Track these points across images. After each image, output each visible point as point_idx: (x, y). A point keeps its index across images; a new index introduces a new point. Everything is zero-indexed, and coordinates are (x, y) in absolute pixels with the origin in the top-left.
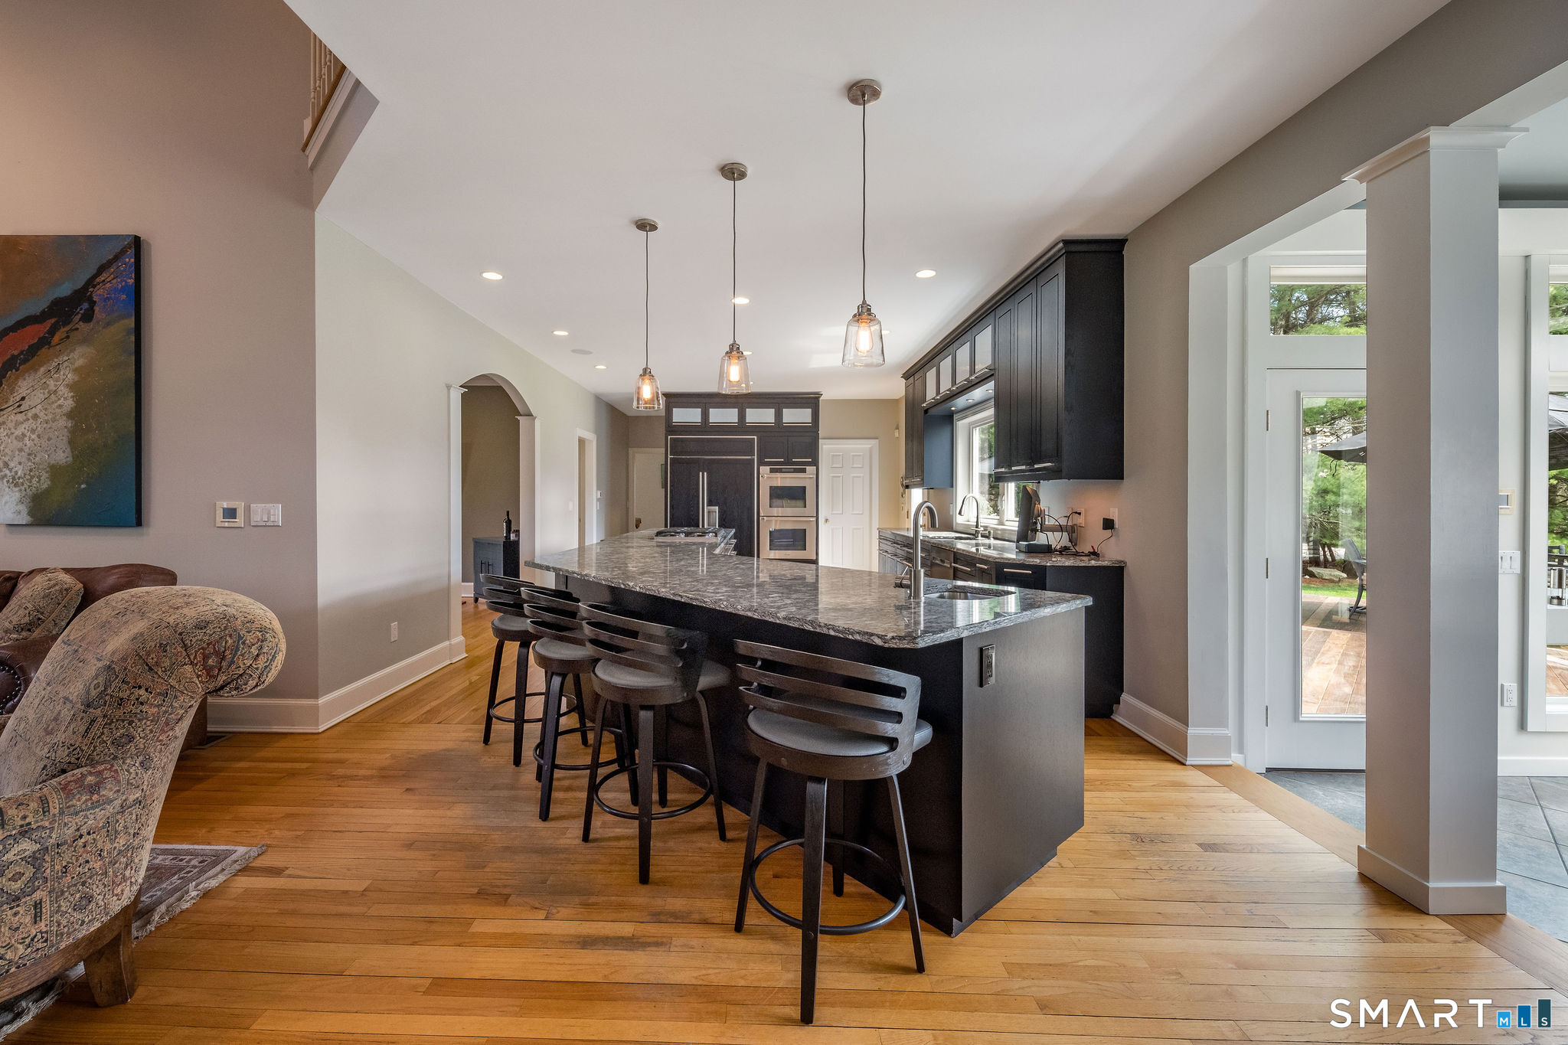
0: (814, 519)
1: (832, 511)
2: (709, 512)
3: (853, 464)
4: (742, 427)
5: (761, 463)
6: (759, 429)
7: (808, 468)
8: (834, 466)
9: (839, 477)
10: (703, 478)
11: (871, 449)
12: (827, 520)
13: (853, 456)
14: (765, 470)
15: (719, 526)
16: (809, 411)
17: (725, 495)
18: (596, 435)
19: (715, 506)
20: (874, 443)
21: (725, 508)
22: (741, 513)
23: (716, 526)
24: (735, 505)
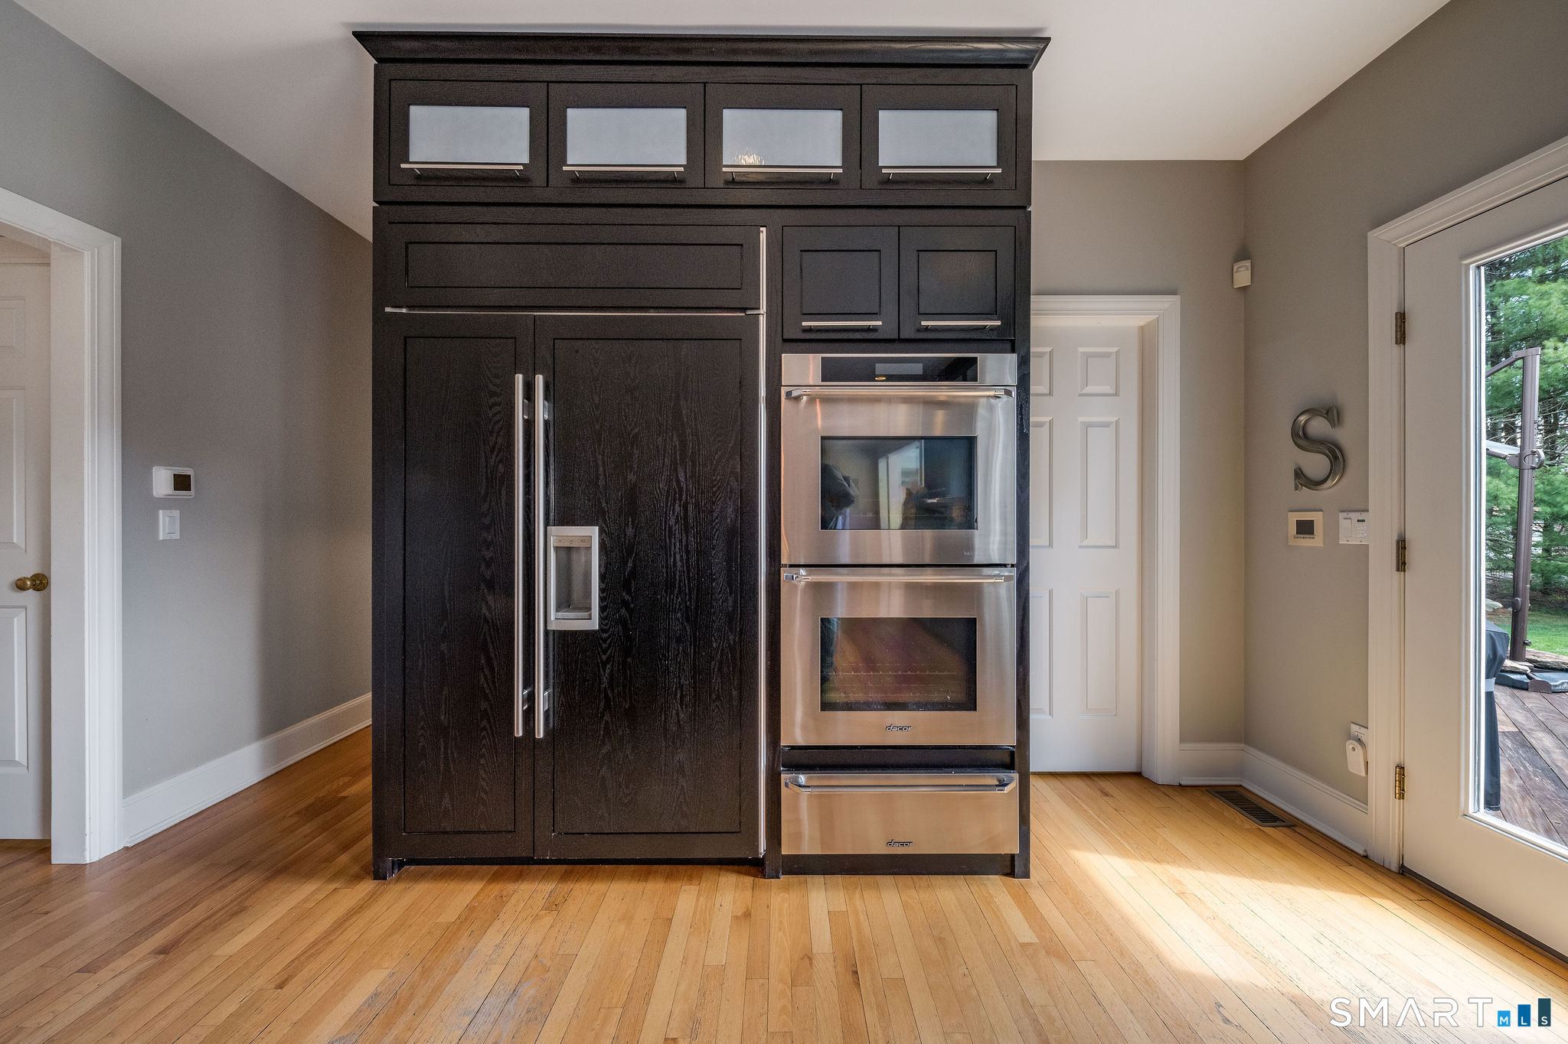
2: (561, 550)
3: (1085, 384)
4: (704, 184)
5: (789, 341)
6: (779, 193)
7: (984, 360)
9: (1040, 425)
10: (531, 402)
11: (1144, 330)
13: (1087, 355)
14: (804, 367)
15: (602, 609)
16: (986, 121)
17: (631, 477)
18: (116, 242)
19: (588, 522)
20: (1169, 304)
21: (630, 531)
22: (699, 553)
23: (589, 609)
24: (672, 522)
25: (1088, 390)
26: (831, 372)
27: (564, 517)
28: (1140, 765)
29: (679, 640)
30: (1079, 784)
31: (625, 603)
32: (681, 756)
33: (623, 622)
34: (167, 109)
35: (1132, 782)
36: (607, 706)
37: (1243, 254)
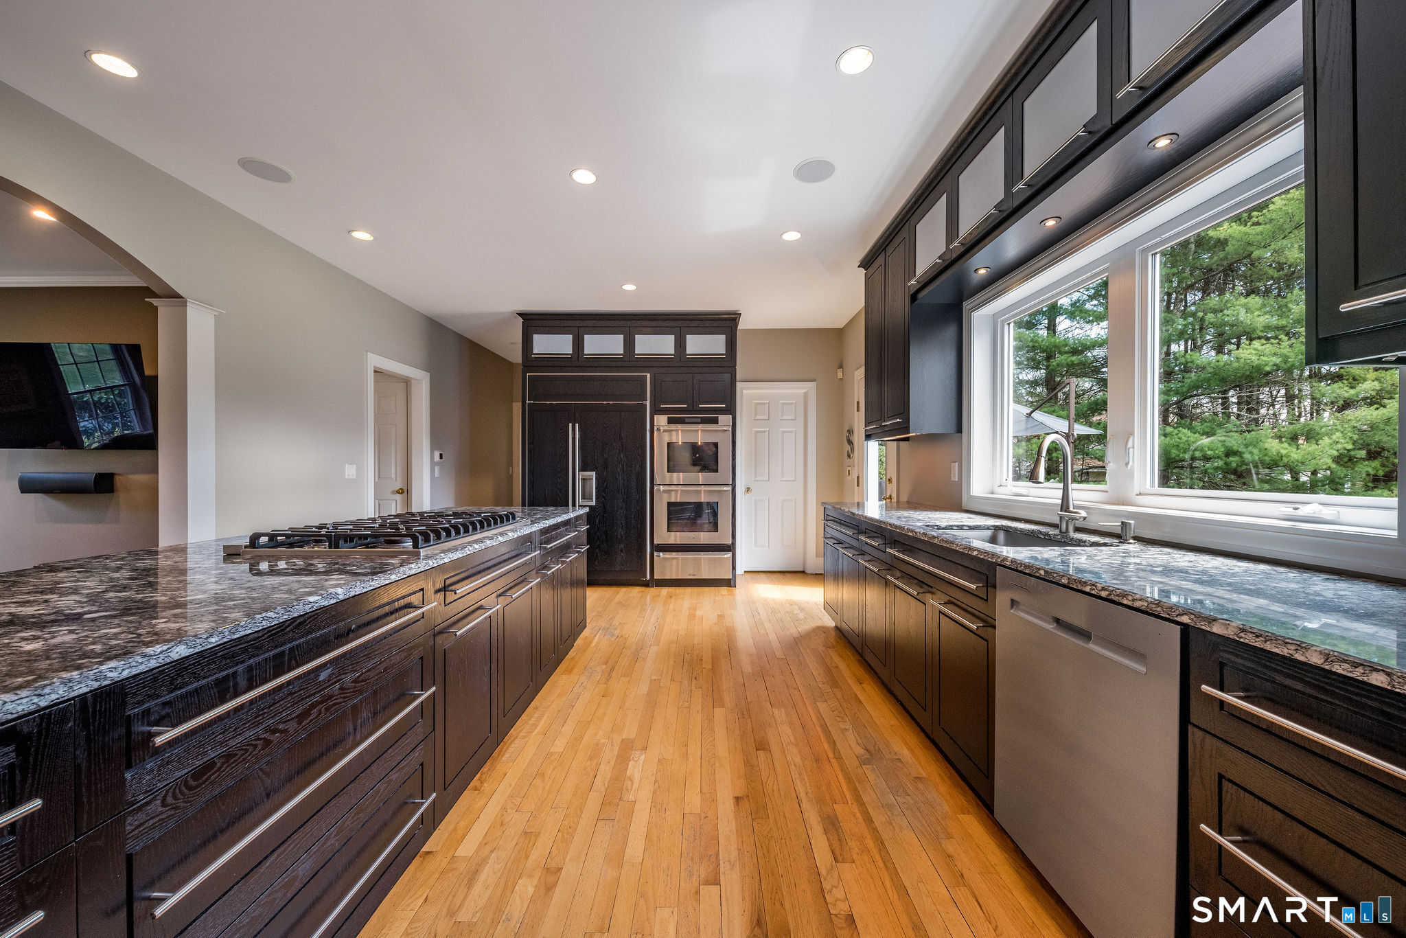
0: (729, 488)
1: (756, 476)
2: (584, 480)
3: (783, 415)
4: (629, 360)
5: (657, 411)
6: (653, 363)
7: (721, 417)
8: (758, 417)
9: (764, 432)
10: (574, 433)
11: (805, 394)
12: (748, 490)
13: (783, 404)
14: (662, 420)
15: (596, 499)
16: (722, 338)
17: (606, 456)
18: (429, 374)
19: (592, 470)
20: (810, 387)
21: (605, 473)
22: (628, 481)
23: (592, 499)
24: (619, 470)
25: (785, 417)
26: (671, 421)
27: (583, 469)
28: (804, 568)
29: (621, 508)
30: (779, 575)
31: (604, 497)
32: (622, 546)
33: (603, 503)
34: (441, 325)
35: (800, 575)
36: (598, 530)
37: (841, 366)
